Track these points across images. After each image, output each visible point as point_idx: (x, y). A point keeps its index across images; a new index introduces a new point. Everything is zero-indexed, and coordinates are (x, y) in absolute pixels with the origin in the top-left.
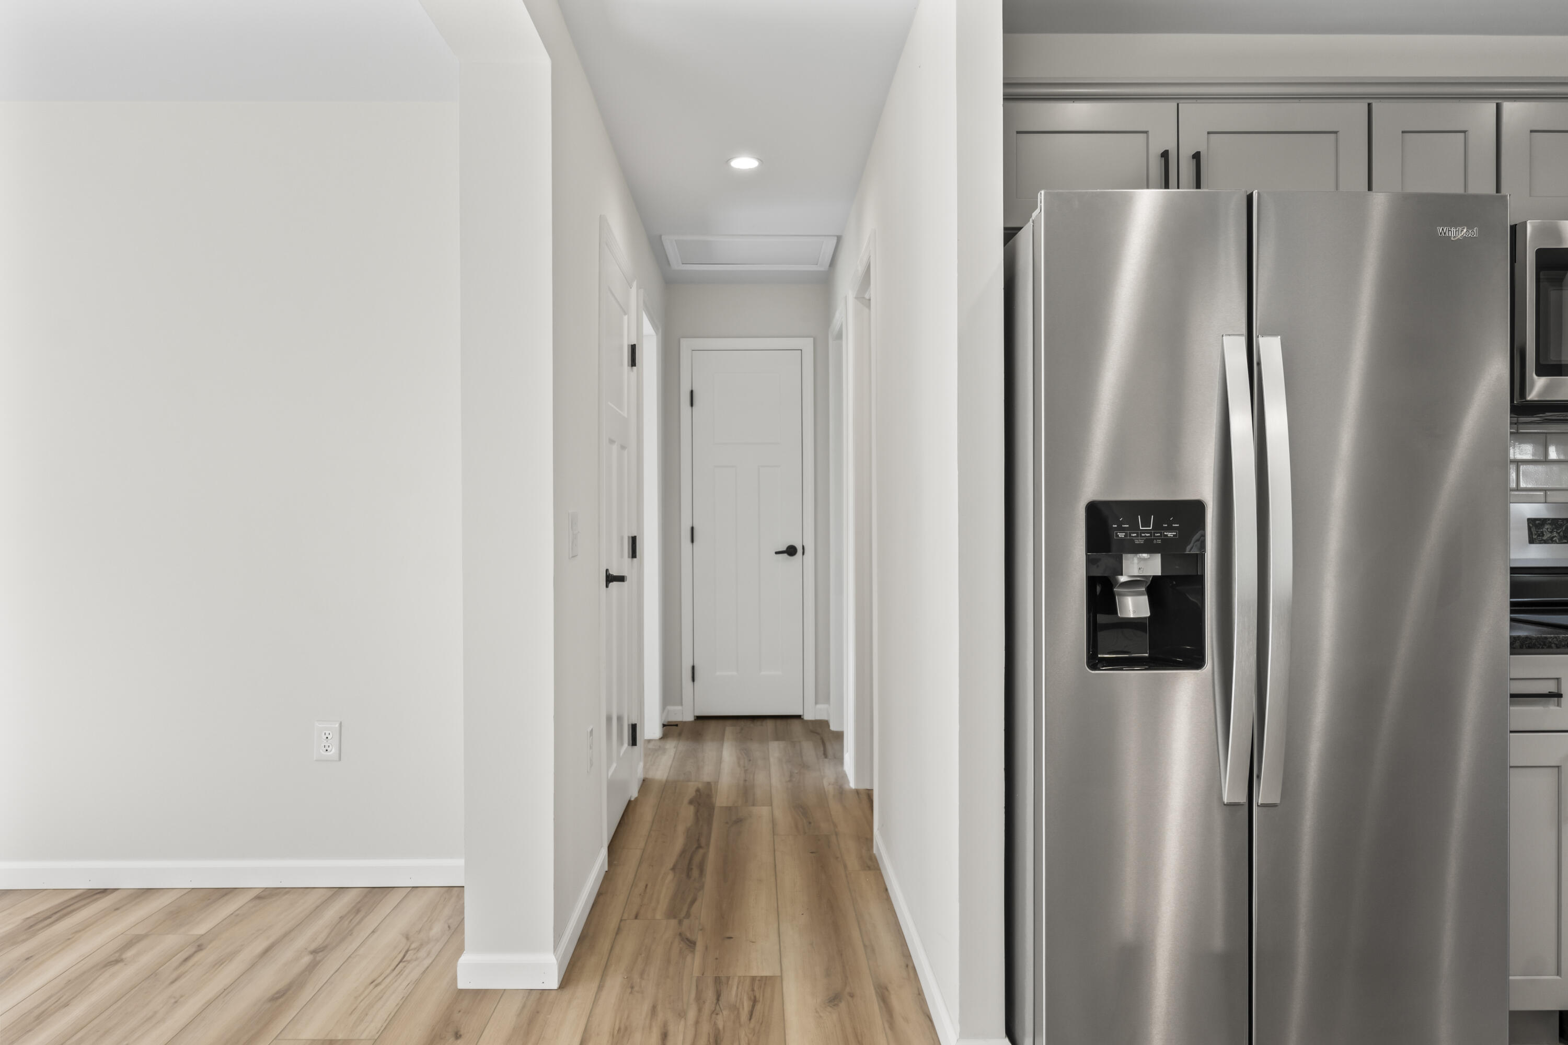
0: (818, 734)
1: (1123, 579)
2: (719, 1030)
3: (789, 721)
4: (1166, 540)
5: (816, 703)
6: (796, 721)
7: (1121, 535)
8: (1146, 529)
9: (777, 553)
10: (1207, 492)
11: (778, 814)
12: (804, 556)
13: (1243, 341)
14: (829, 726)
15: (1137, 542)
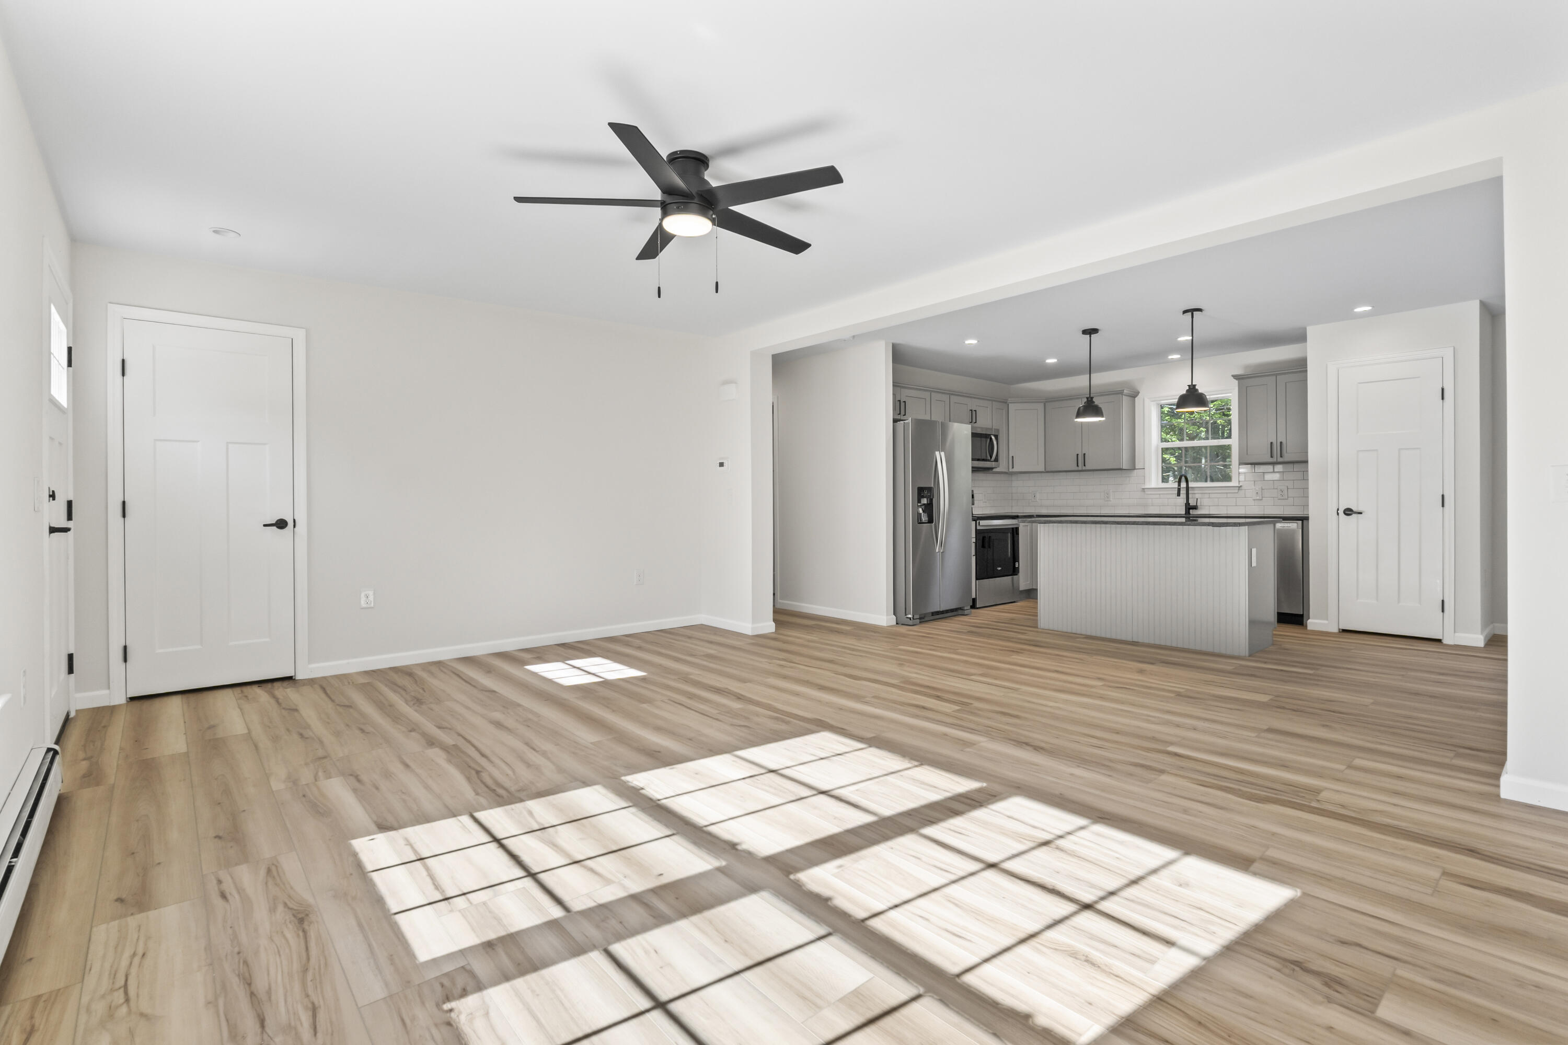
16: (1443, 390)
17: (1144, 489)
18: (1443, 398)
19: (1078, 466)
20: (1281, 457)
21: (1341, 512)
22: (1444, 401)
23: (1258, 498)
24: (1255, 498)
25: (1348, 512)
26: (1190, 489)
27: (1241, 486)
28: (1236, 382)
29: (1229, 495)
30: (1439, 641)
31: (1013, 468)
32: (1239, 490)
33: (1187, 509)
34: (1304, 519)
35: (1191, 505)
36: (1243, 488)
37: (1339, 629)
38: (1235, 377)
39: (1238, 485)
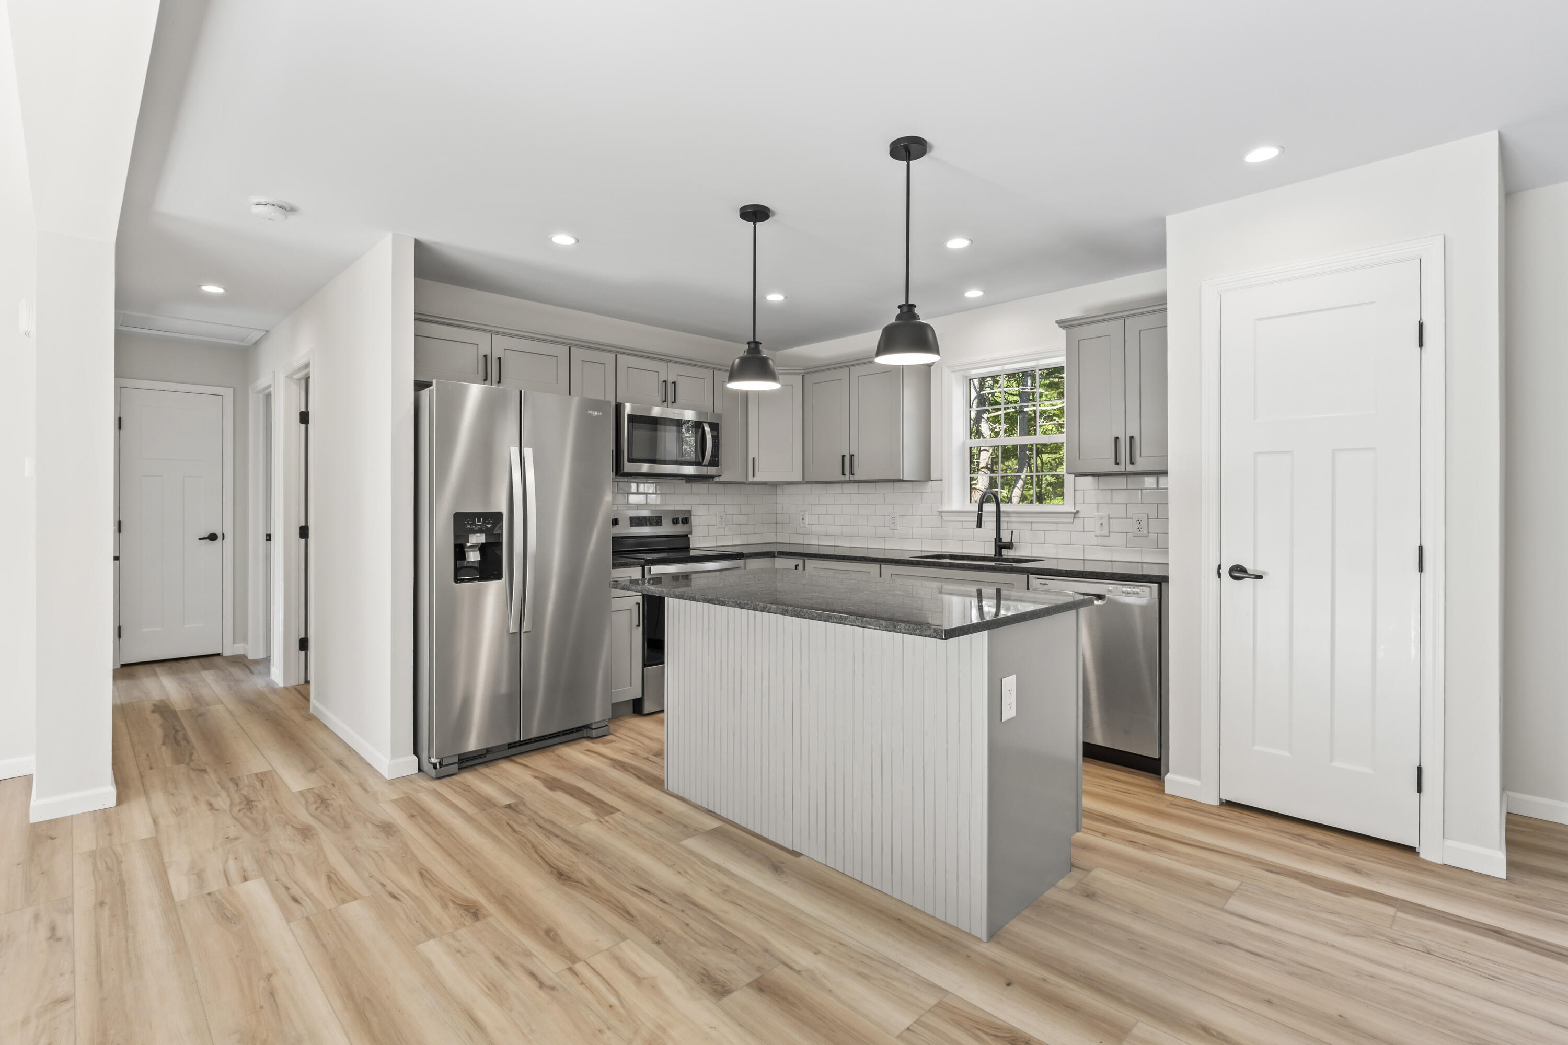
0: (240, 662)
1: (469, 545)
2: (246, 795)
3: (211, 658)
4: (487, 528)
5: (234, 643)
6: (216, 659)
7: (469, 526)
8: (479, 524)
9: (200, 539)
10: (504, 509)
11: (231, 707)
12: (224, 540)
13: (518, 449)
14: (247, 658)
15: (475, 529)
16: (1421, 326)
17: (941, 512)
18: (1421, 344)
19: (843, 474)
20: (1132, 463)
21: (1225, 572)
22: (1423, 348)
23: (1103, 533)
24: (1098, 533)
25: (1238, 572)
26: (1002, 515)
27: (1077, 512)
28: (1063, 332)
29: (1061, 527)
30: (1412, 850)
31: (754, 476)
32: (1074, 518)
33: (997, 548)
34: (1161, 581)
35: (1003, 541)
36: (1080, 515)
37: (1221, 800)
38: (1062, 323)
39: (1073, 510)
